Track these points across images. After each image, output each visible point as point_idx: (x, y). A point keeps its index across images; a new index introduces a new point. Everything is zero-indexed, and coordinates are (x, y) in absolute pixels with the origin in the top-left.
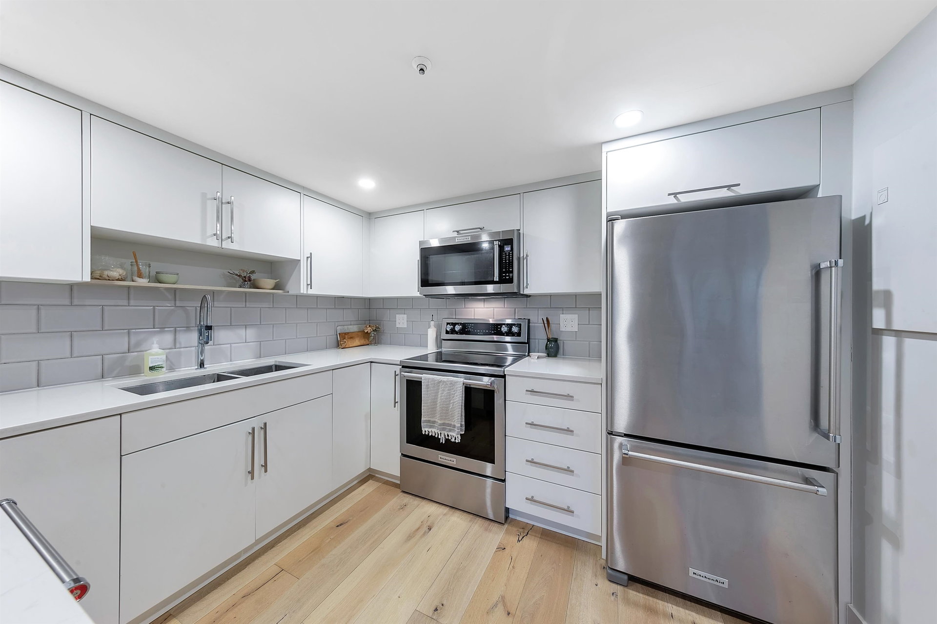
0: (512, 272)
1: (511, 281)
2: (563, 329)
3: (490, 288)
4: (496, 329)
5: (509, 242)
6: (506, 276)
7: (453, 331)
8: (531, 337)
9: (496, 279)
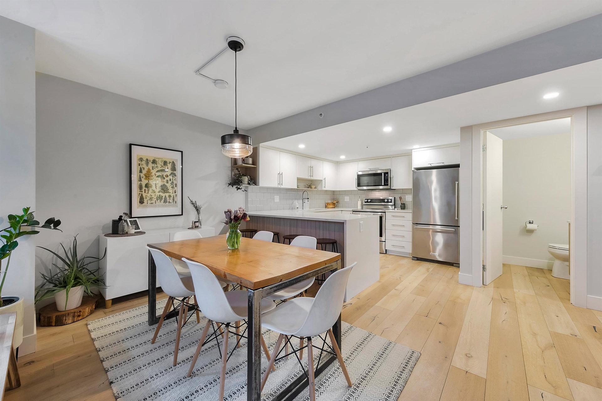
0: (388, 182)
1: (388, 185)
2: (407, 200)
3: (381, 187)
4: (383, 201)
5: (387, 173)
6: (386, 184)
7: (367, 202)
8: (396, 203)
9: (383, 184)
